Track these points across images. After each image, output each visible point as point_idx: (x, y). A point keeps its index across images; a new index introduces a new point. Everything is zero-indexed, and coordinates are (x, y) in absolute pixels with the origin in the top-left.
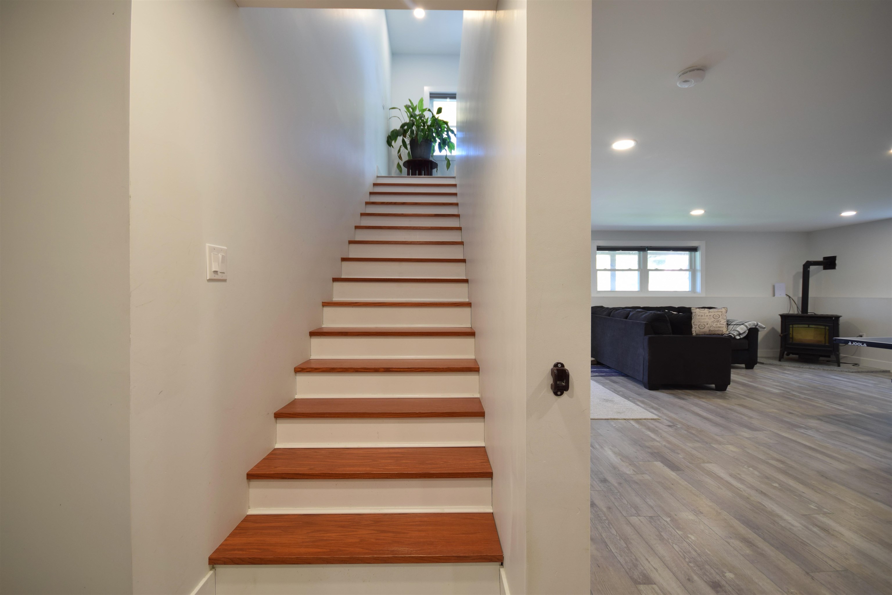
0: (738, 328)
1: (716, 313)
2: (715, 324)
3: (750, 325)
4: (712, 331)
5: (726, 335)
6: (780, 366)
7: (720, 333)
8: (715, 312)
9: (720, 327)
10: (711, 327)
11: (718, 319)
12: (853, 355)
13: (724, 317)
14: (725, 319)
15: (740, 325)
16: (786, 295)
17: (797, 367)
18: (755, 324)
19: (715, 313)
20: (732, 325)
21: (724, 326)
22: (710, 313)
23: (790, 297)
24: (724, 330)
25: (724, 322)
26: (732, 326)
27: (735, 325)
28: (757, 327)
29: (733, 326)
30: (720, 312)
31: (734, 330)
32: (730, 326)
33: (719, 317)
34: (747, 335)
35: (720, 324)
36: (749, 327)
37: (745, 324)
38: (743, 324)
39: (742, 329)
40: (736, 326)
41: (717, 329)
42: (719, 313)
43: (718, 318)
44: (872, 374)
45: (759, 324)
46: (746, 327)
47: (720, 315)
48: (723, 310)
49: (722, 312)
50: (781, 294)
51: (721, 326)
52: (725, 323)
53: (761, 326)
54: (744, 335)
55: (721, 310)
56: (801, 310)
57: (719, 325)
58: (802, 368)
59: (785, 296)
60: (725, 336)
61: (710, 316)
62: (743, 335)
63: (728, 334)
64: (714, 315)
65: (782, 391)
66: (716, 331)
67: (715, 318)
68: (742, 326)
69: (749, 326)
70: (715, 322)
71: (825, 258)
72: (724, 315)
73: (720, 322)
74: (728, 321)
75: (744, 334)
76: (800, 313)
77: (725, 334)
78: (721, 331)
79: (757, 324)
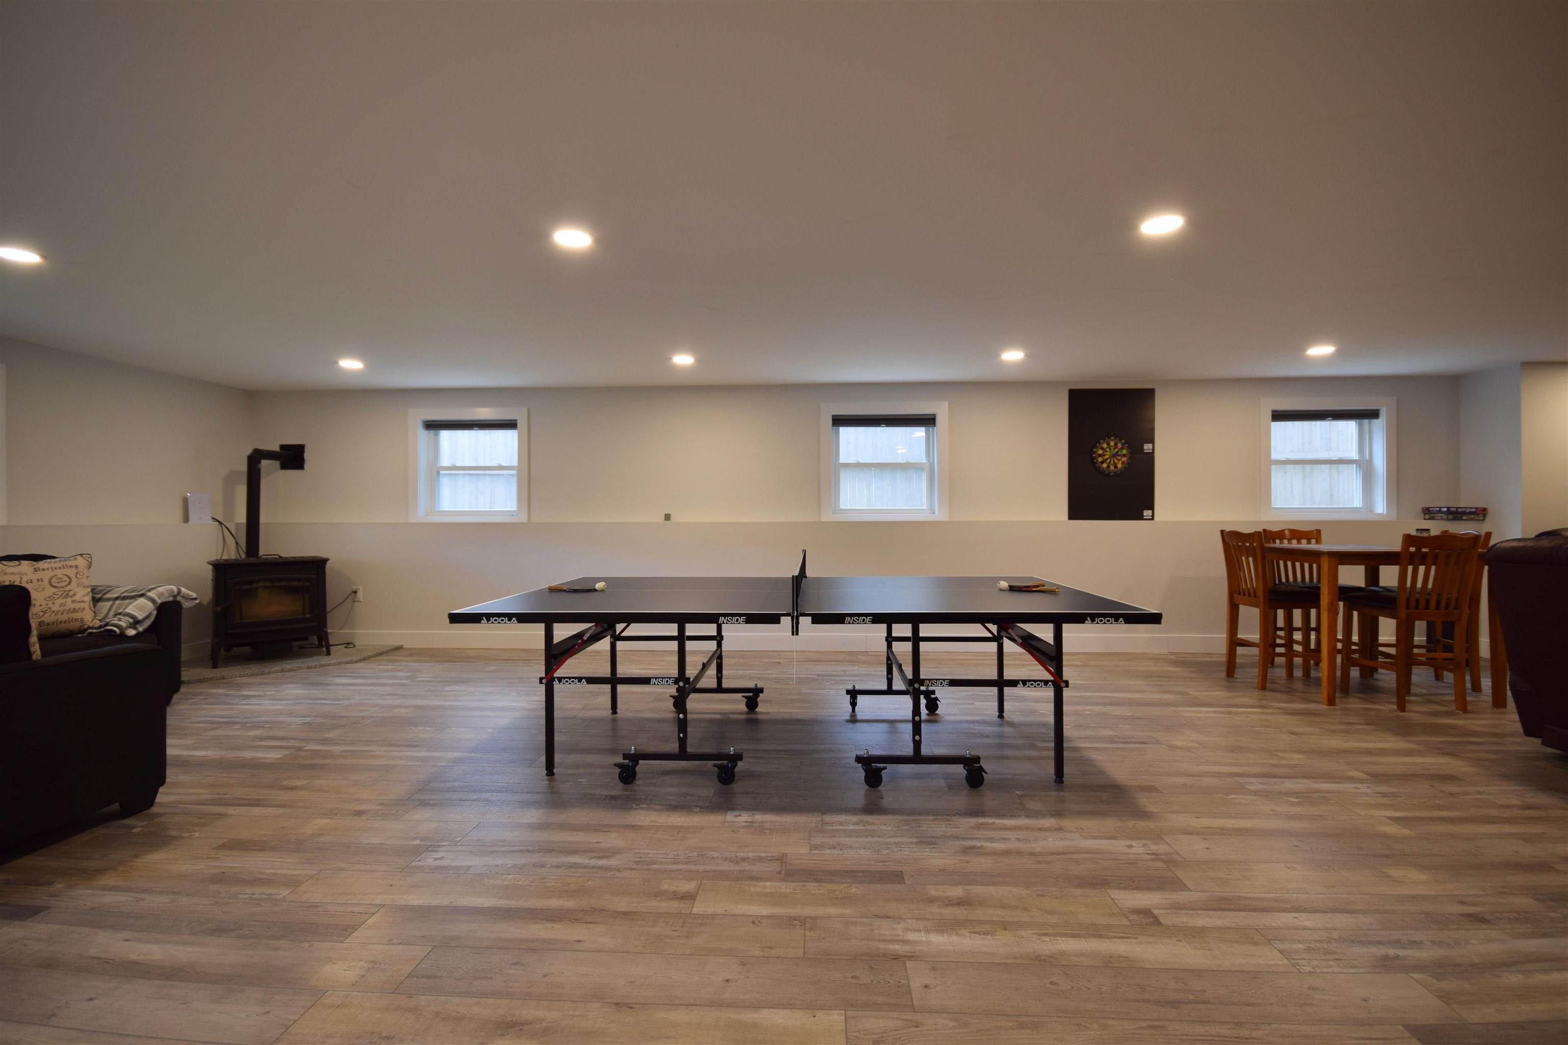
0: (131, 607)
1: (59, 573)
2: (58, 602)
3: (160, 595)
4: (48, 624)
5: (94, 631)
6: (221, 681)
7: (75, 626)
8: (56, 568)
9: (74, 611)
10: (45, 612)
11: (67, 588)
12: (342, 628)
13: (85, 580)
14: (88, 587)
15: (134, 597)
16: (213, 518)
17: (258, 675)
18: (173, 591)
19: (56, 572)
20: (109, 600)
21: (86, 606)
22: (39, 573)
23: (220, 523)
24: (89, 618)
25: (83, 595)
26: (109, 603)
27: (117, 599)
28: (179, 598)
29: (113, 604)
30: (71, 567)
31: (120, 614)
32: (100, 604)
33: (70, 583)
34: (153, 623)
35: (73, 601)
36: (159, 601)
37: (149, 594)
38: (142, 595)
39: (141, 608)
40: (121, 602)
41: (64, 617)
42: (66, 571)
43: (66, 586)
44: (384, 658)
45: (183, 590)
46: (152, 600)
47: (71, 576)
48: (81, 562)
49: (77, 567)
50: (201, 518)
51: (77, 606)
52: (88, 598)
53: (187, 594)
54: (148, 623)
55: (73, 563)
56: (244, 549)
57: (70, 605)
58: (269, 673)
59: (211, 522)
60: (90, 633)
61: (38, 580)
62: (144, 623)
63: (100, 627)
64: (51, 579)
65: (287, 752)
66: (61, 622)
67: (56, 587)
68: (142, 600)
69: (159, 599)
70: (57, 596)
71: (283, 447)
72: (85, 576)
73: (74, 595)
74: (94, 590)
75: (147, 620)
76: (243, 556)
77: (89, 628)
78: (77, 620)
79: (179, 592)
